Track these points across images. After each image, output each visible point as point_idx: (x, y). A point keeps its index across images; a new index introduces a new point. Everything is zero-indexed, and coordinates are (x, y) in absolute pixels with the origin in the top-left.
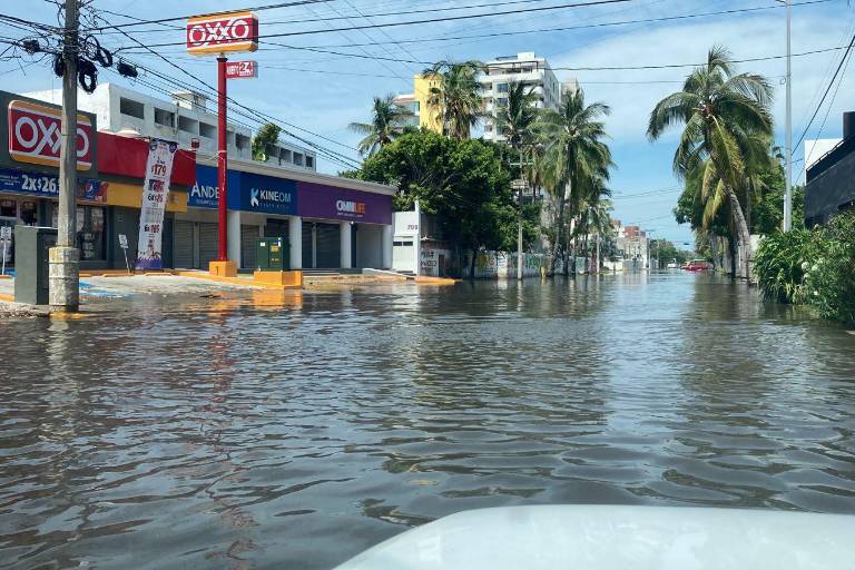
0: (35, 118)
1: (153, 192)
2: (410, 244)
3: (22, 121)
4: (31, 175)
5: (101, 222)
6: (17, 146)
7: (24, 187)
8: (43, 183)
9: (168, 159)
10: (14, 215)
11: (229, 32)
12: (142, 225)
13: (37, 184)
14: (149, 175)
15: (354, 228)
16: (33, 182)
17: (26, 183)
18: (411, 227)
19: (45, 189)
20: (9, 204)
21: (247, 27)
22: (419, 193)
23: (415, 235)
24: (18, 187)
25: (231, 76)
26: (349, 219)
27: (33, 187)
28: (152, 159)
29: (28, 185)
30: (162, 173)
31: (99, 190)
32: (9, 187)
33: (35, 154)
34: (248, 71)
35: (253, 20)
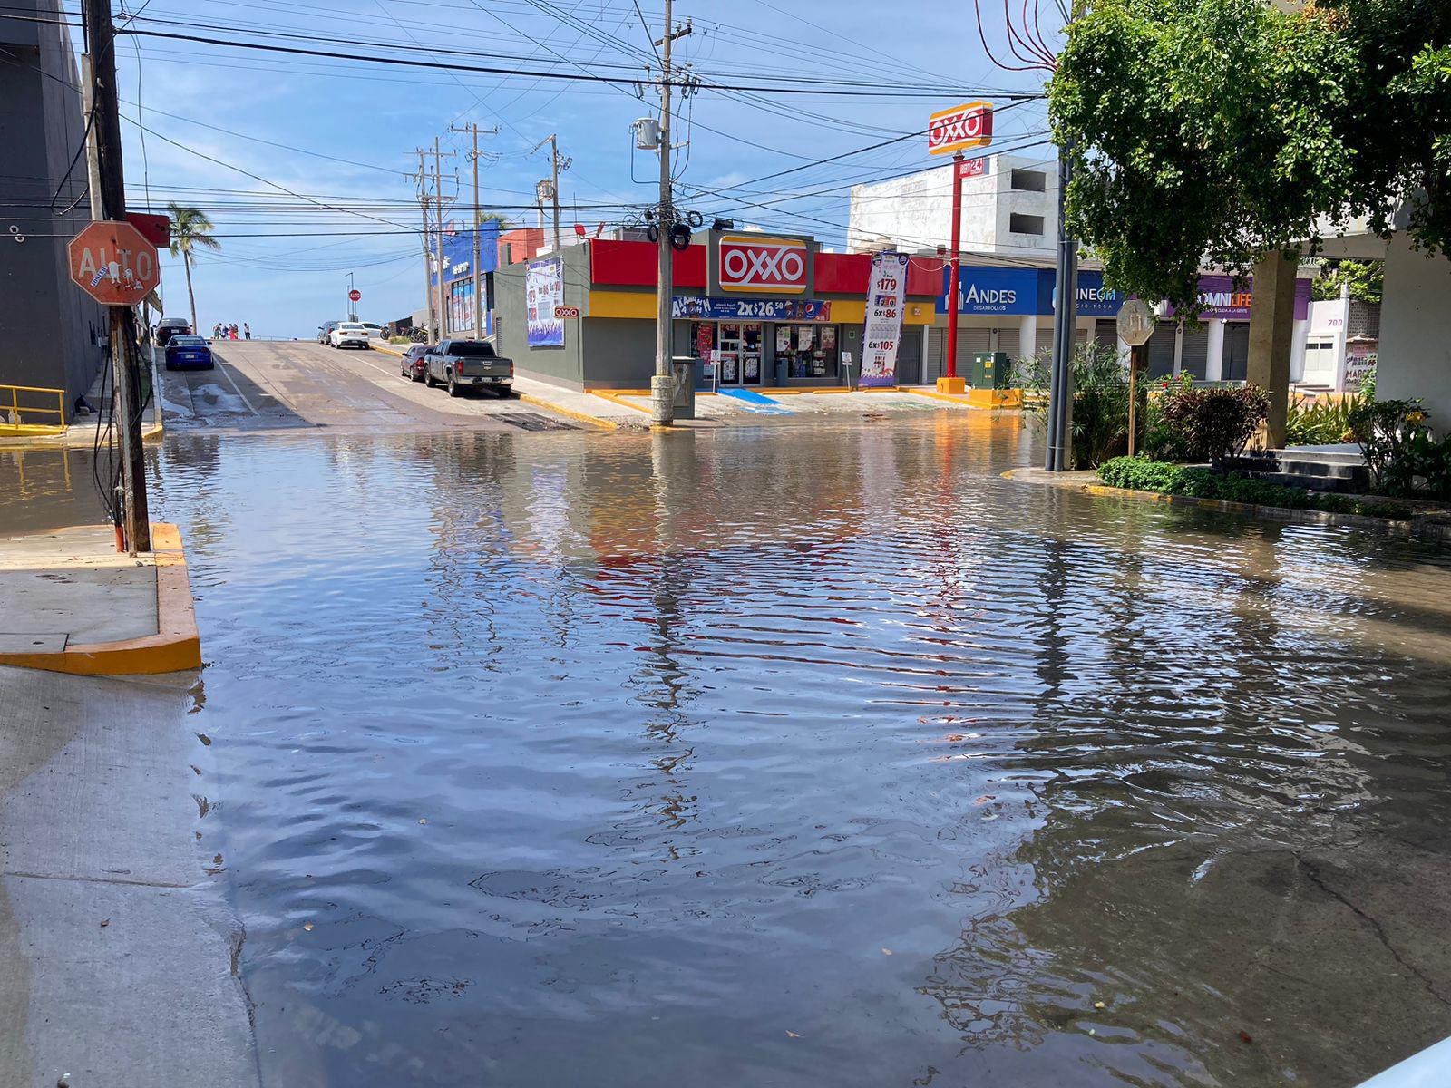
0: (744, 249)
1: (881, 309)
2: (1329, 346)
3: (730, 255)
4: (747, 302)
5: (831, 340)
6: (726, 278)
7: (740, 313)
8: (760, 307)
9: (898, 273)
10: (738, 338)
11: (963, 127)
12: (867, 342)
13: (753, 309)
14: (874, 290)
15: (1231, 329)
16: (749, 308)
17: (742, 308)
18: (1333, 322)
19: (761, 313)
20: (733, 328)
21: (978, 119)
22: (1352, 273)
23: (1337, 334)
24: (734, 314)
25: (965, 175)
26: (1221, 316)
27: (749, 312)
28: (876, 274)
29: (745, 310)
30: (890, 287)
31: (820, 309)
32: (724, 314)
33: (745, 283)
34: (978, 168)
35: (985, 110)
